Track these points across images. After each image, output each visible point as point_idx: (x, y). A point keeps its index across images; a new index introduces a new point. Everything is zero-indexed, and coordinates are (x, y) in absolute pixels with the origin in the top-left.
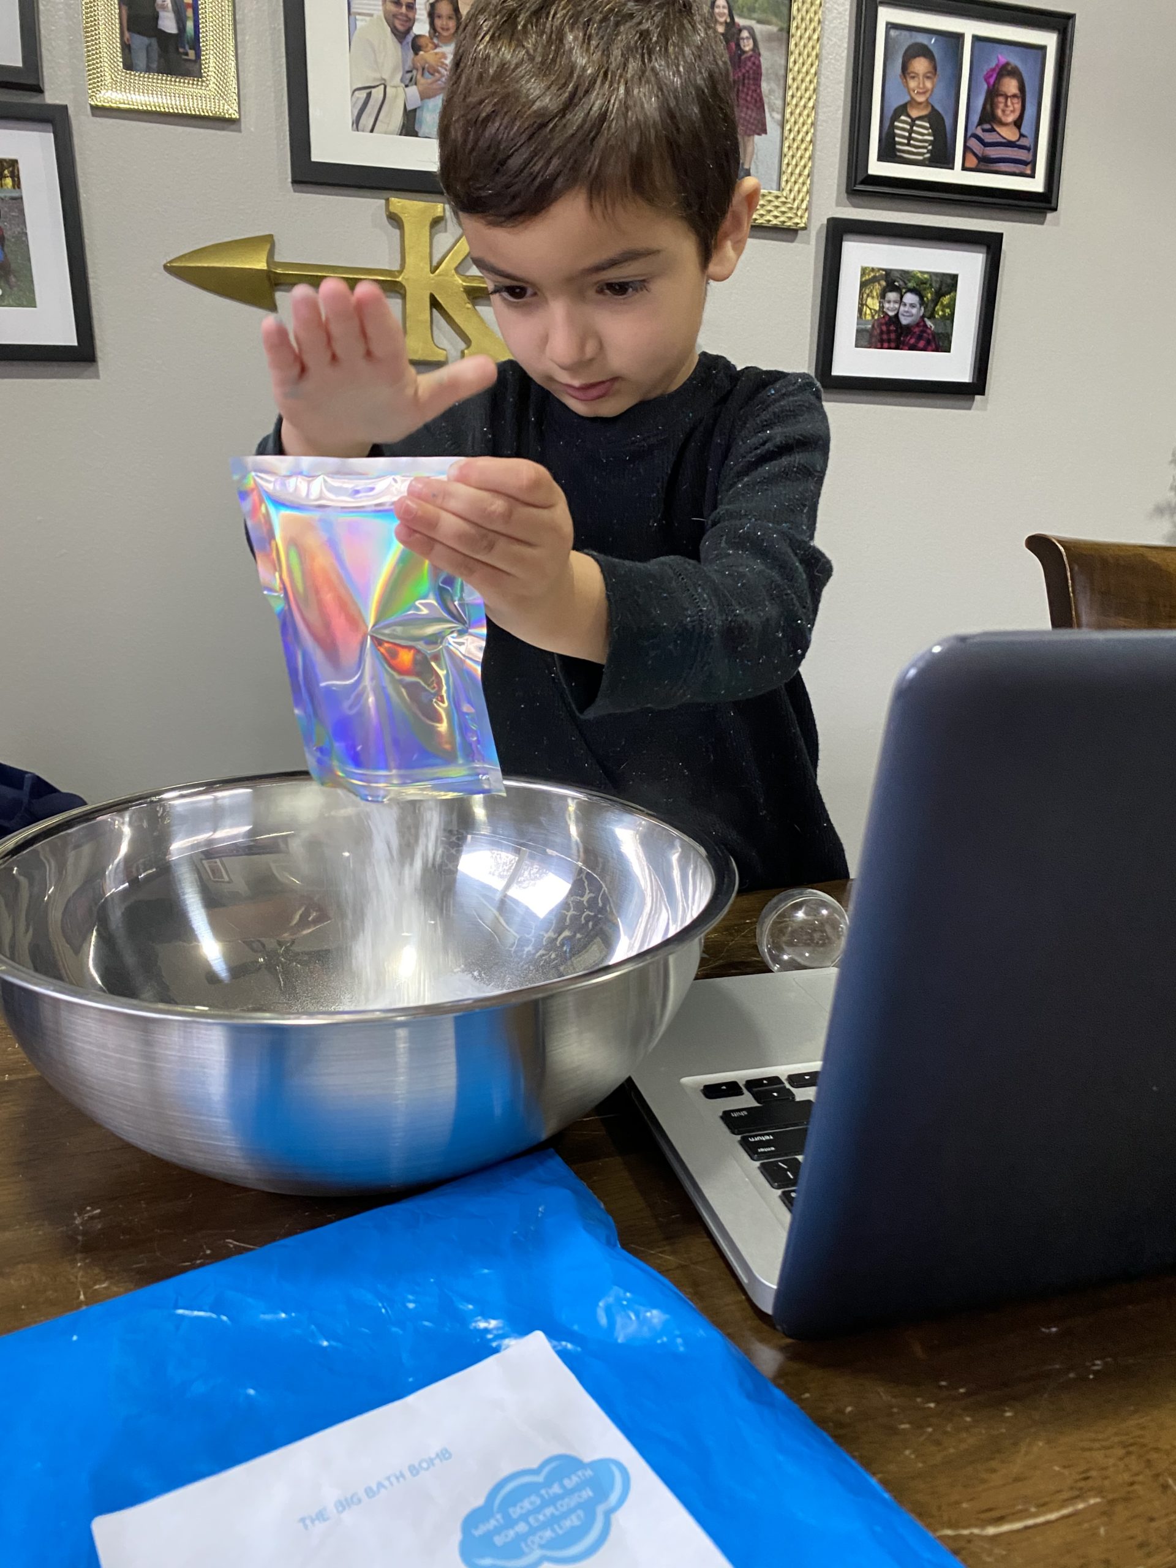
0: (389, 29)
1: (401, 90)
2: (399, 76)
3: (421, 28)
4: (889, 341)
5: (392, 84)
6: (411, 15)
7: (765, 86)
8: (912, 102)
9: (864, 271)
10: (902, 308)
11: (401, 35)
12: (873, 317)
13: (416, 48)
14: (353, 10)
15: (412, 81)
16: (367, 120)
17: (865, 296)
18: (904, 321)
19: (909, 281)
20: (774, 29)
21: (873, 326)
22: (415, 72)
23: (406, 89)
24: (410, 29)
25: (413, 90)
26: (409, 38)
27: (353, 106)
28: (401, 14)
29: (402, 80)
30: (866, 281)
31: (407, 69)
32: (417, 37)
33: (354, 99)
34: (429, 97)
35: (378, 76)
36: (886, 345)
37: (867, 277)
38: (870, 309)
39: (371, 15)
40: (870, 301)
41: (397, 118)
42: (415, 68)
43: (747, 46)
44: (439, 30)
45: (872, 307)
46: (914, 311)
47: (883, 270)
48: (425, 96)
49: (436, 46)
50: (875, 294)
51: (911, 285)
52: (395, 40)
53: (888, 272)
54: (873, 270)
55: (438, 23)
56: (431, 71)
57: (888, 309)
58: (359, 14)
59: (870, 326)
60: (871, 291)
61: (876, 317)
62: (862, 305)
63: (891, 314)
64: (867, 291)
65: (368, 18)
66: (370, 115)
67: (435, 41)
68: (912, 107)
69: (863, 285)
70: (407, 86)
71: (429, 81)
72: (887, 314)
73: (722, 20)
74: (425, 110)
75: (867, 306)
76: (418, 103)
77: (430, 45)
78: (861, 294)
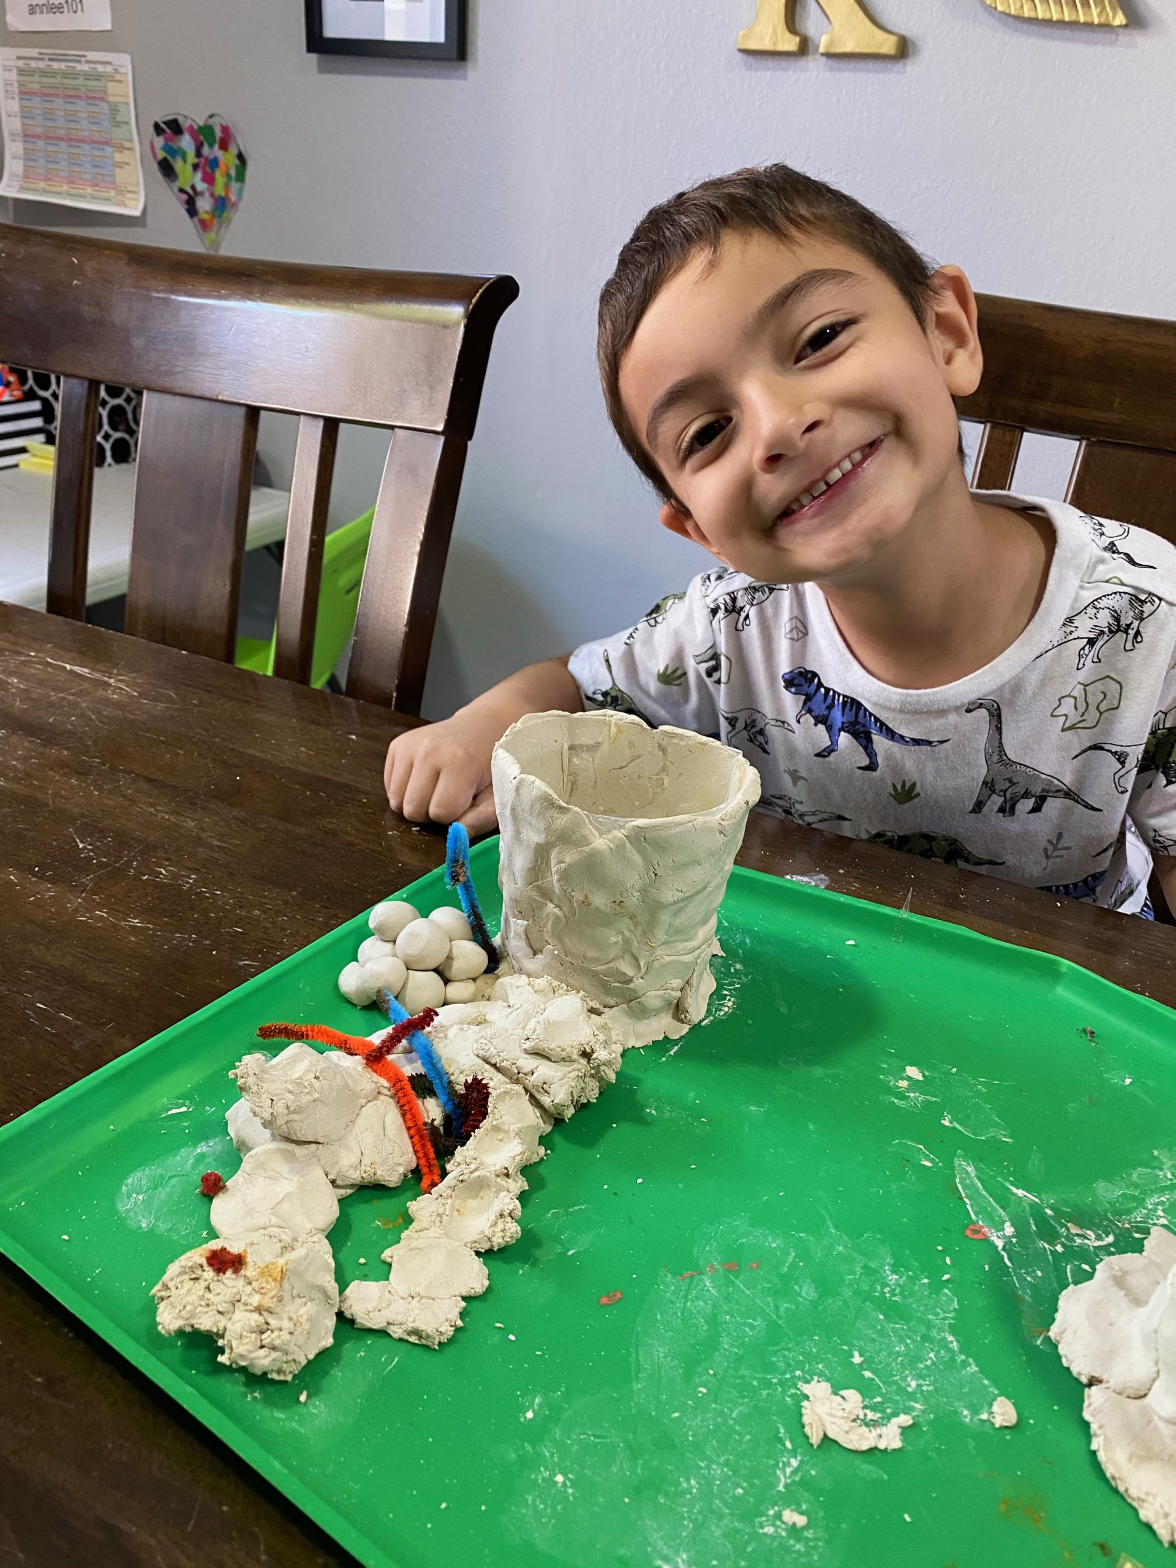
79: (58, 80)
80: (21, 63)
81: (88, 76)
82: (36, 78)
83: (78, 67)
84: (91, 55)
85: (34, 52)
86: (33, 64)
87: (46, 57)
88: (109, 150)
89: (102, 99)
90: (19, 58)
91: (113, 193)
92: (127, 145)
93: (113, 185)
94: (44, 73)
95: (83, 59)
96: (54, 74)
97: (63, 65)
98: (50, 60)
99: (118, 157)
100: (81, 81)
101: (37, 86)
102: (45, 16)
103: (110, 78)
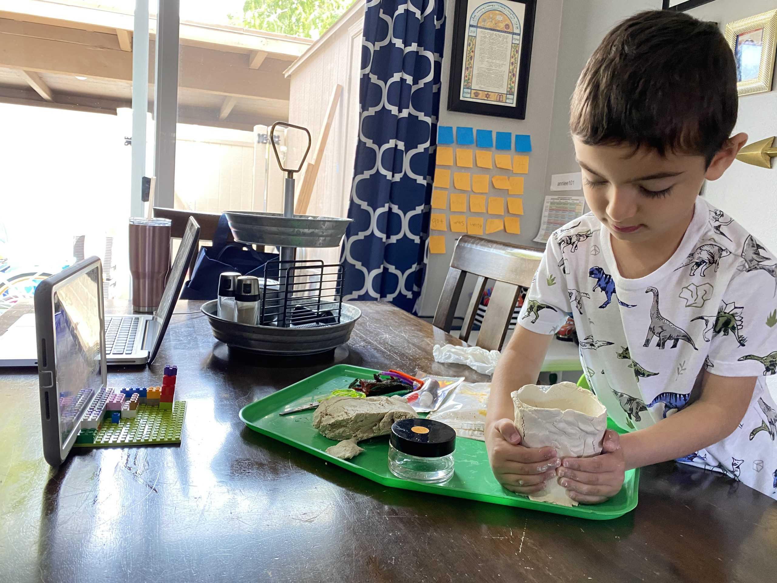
79: (562, 205)
80: (552, 201)
81: (571, 204)
82: (556, 205)
83: (569, 201)
84: (573, 198)
85: (556, 197)
86: (555, 201)
87: (559, 198)
89: (574, 211)
90: (552, 199)
94: (558, 203)
95: (571, 199)
96: (561, 203)
97: (564, 201)
98: (561, 199)
100: (568, 206)
101: (555, 207)
102: (562, 186)
103: (577, 204)
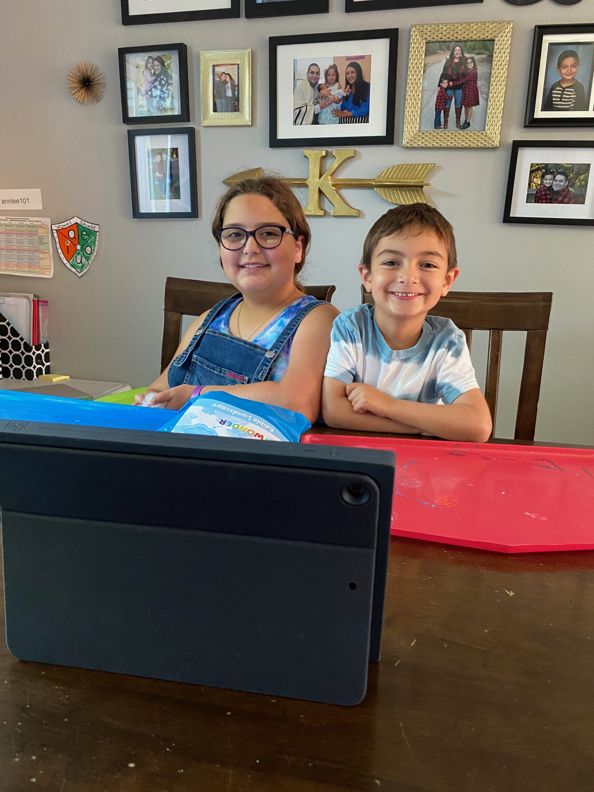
0: (309, 84)
1: (313, 107)
2: (312, 101)
3: (322, 81)
4: (546, 199)
5: (309, 105)
6: (318, 77)
7: (479, 83)
8: (564, 80)
9: (532, 165)
10: (554, 183)
11: (313, 85)
12: (537, 187)
13: (319, 89)
14: (296, 79)
15: (318, 103)
16: (299, 121)
17: (532, 177)
18: (555, 189)
19: (560, 169)
20: (484, 56)
21: (537, 192)
22: (318, 99)
23: (315, 106)
24: (317, 82)
25: (318, 106)
26: (317, 86)
27: (294, 116)
28: (314, 77)
29: (313, 103)
30: (533, 170)
31: (315, 98)
32: (320, 85)
33: (294, 113)
34: (324, 108)
35: (304, 102)
36: (544, 201)
37: (534, 168)
38: (535, 184)
39: (302, 79)
40: (535, 180)
41: (311, 118)
42: (319, 97)
43: (471, 66)
44: (329, 80)
45: (536, 183)
46: (562, 184)
47: (543, 164)
48: (322, 108)
49: (328, 87)
50: (538, 176)
51: (560, 171)
52: (311, 87)
53: (547, 165)
54: (537, 164)
55: (329, 78)
56: (325, 97)
57: (546, 183)
58: (298, 80)
59: (535, 192)
60: (536, 175)
61: (539, 188)
62: (530, 182)
63: (547, 185)
64: (534, 175)
65: (301, 81)
66: (300, 119)
67: (327, 85)
68: (563, 82)
69: (531, 172)
70: (315, 105)
71: (324, 101)
72: (545, 186)
73: (458, 56)
74: (322, 114)
75: (533, 182)
76: (320, 111)
77: (325, 87)
78: (530, 176)
79: (15, 227)
81: (28, 226)
82: (4, 227)
83: (25, 223)
84: (31, 219)
85: (4, 218)
87: (9, 219)
88: (37, 253)
89: (36, 235)
91: (38, 270)
92: (46, 251)
93: (39, 267)
94: (7, 225)
95: (27, 220)
96: (13, 225)
97: (17, 223)
98: (11, 220)
99: (41, 256)
100: (25, 228)
101: (4, 230)
102: (10, 204)
103: (39, 227)
